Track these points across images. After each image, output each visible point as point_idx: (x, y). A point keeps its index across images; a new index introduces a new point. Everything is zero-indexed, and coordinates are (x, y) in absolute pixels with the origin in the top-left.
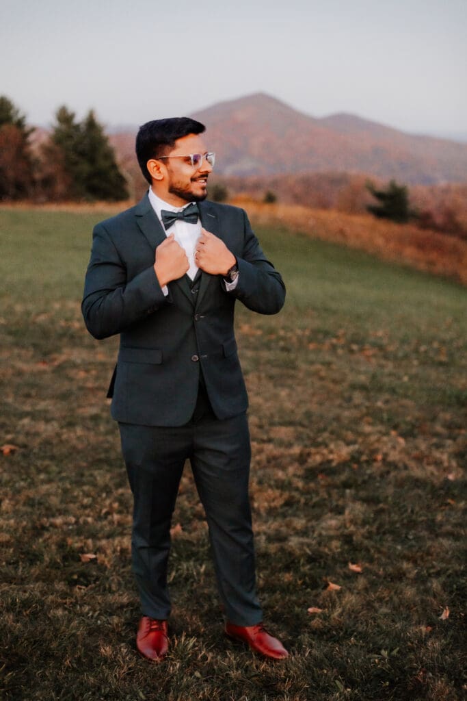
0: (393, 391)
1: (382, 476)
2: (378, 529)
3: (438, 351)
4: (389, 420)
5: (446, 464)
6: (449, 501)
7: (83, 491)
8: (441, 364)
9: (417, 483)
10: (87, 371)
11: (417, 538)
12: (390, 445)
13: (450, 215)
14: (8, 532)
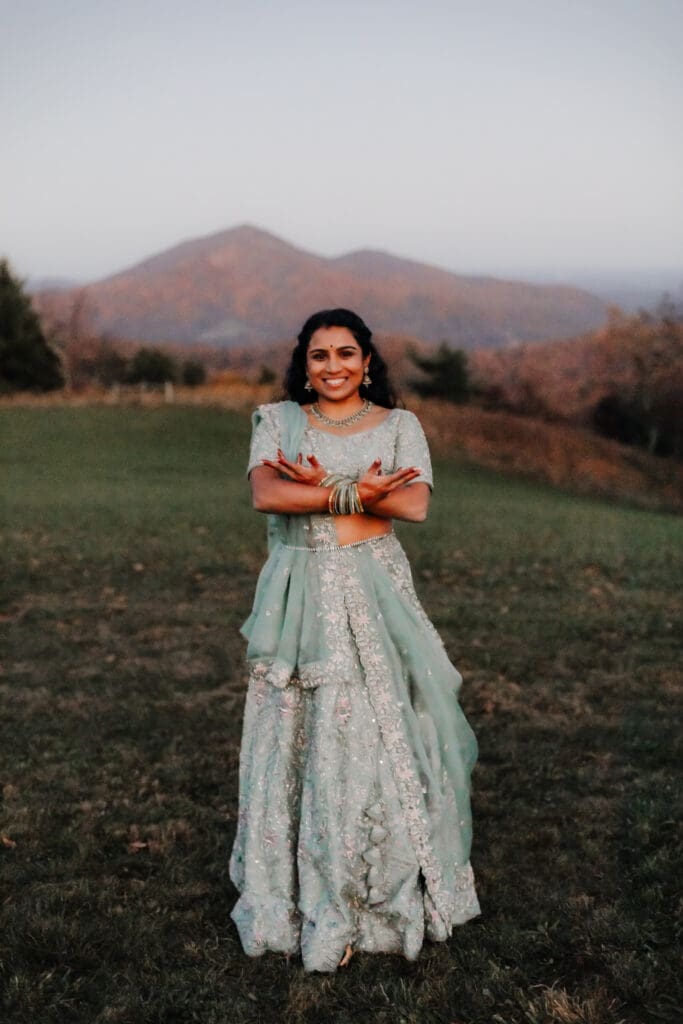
0: (491, 626)
1: (496, 729)
3: (543, 574)
4: (492, 662)
5: (578, 711)
7: (107, 770)
8: (549, 588)
9: (547, 735)
10: (68, 622)
11: (557, 800)
12: (500, 692)
13: (528, 388)
14: (23, 822)
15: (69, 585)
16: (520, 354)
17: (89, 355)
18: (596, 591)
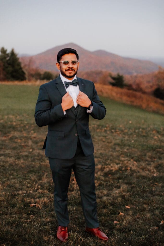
0: (129, 146)
1: (131, 175)
2: (133, 193)
3: (142, 132)
4: (129, 156)
5: (152, 171)
6: (156, 183)
7: (27, 182)
8: (144, 136)
9: (144, 177)
10: (21, 139)
11: (147, 196)
12: (132, 164)
13: (138, 85)
14: (3, 196)
15: (22, 130)
16: (136, 77)
17: (33, 72)
18: (156, 137)
